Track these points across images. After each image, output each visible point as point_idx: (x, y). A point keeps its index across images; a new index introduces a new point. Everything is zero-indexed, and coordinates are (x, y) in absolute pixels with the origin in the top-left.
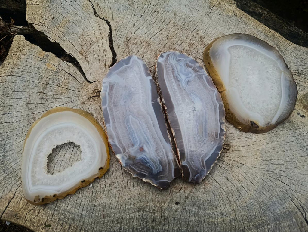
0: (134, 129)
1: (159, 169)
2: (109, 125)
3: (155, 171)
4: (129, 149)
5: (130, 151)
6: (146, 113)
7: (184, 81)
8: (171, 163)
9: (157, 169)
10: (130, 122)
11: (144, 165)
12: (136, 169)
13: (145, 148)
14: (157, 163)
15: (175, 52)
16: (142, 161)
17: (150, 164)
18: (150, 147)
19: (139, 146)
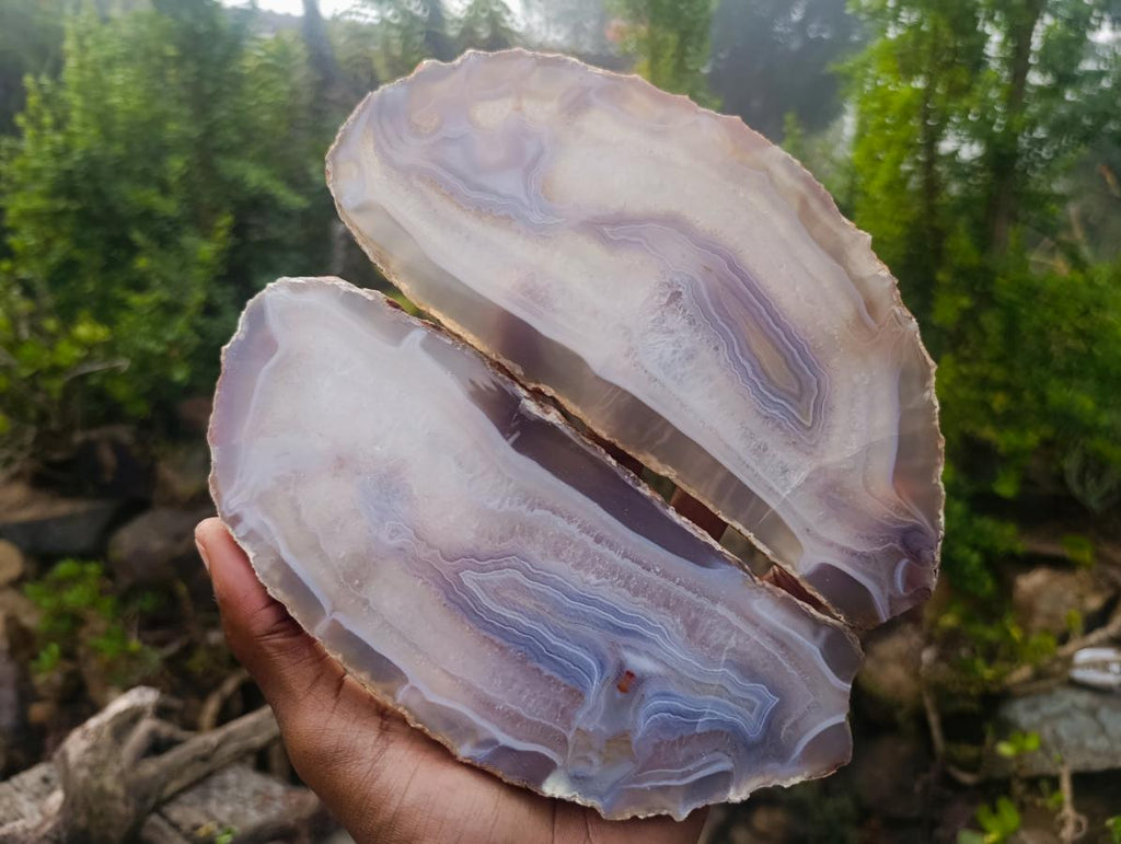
0: (525, 622)
1: (759, 703)
2: (406, 687)
3: (752, 726)
4: (575, 724)
5: (584, 726)
6: (524, 507)
7: (526, 201)
8: (790, 637)
9: (751, 710)
10: (486, 602)
11: (691, 737)
12: (670, 778)
13: (640, 663)
14: (734, 684)
15: (382, 97)
16: (665, 726)
17: (710, 713)
18: (654, 641)
19: (604, 678)
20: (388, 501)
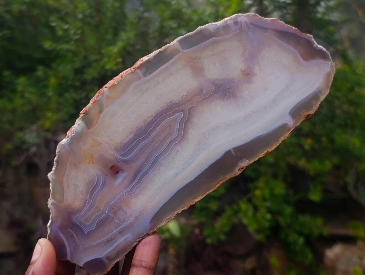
0: (154, 134)
1: (87, 224)
3: (79, 218)
9: (85, 220)
17: (89, 202)
18: (128, 187)
19: (119, 161)
20: (223, 90)
